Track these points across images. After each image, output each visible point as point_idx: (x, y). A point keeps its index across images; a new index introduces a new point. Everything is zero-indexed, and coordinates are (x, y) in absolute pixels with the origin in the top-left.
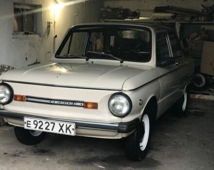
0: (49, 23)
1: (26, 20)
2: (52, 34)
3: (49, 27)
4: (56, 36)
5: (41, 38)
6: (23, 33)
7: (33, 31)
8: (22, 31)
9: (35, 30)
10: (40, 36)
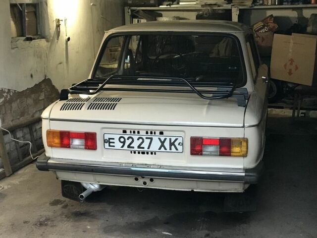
0: (59, 21)
1: (27, 19)
2: (64, 37)
3: (58, 26)
4: (69, 39)
5: (49, 43)
6: (24, 38)
7: (37, 34)
8: (23, 35)
9: (39, 33)
10: (47, 41)
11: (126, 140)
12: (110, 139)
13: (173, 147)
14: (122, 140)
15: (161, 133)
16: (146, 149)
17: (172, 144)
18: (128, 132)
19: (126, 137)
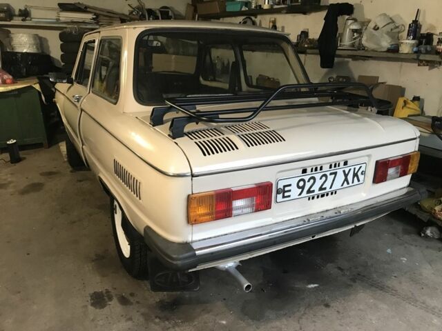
11: (307, 183)
12: (285, 186)
13: (356, 178)
14: (301, 184)
15: (346, 163)
16: (328, 190)
17: (355, 175)
18: (309, 170)
19: (306, 178)
